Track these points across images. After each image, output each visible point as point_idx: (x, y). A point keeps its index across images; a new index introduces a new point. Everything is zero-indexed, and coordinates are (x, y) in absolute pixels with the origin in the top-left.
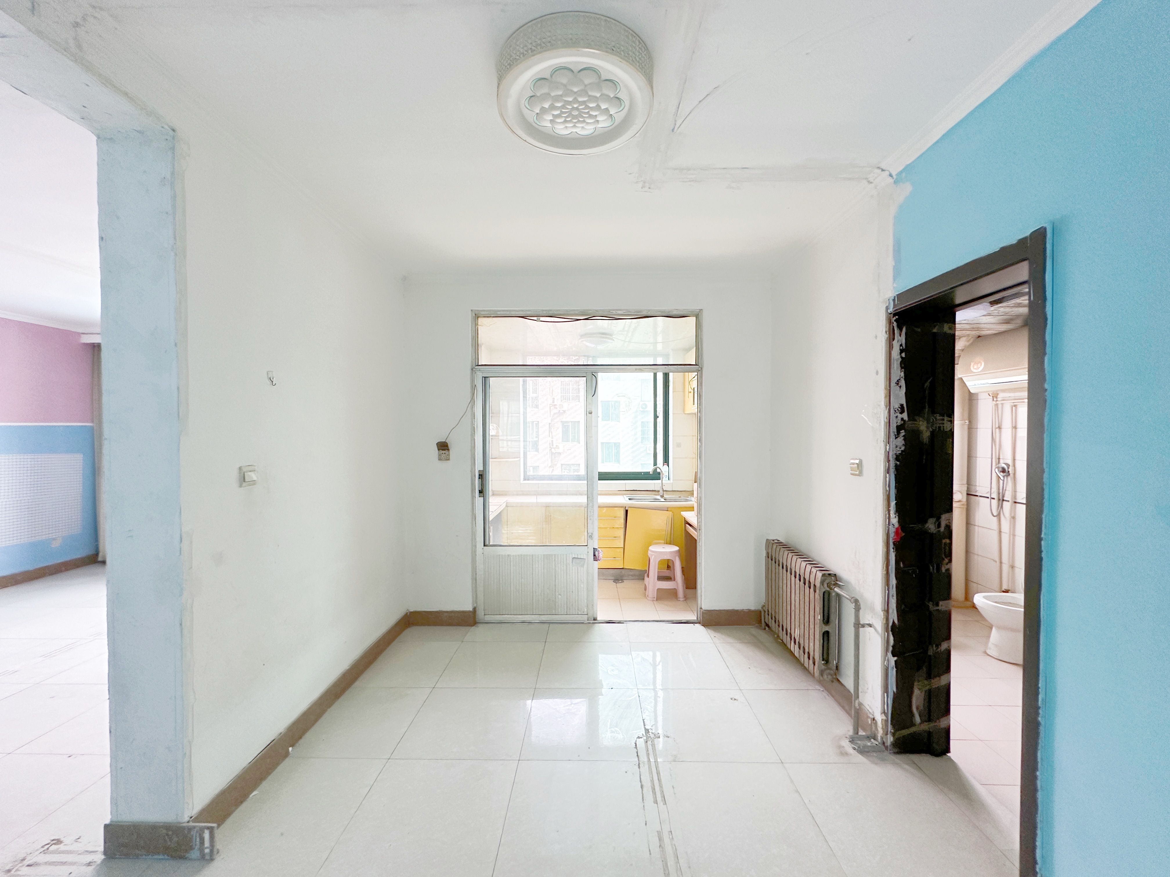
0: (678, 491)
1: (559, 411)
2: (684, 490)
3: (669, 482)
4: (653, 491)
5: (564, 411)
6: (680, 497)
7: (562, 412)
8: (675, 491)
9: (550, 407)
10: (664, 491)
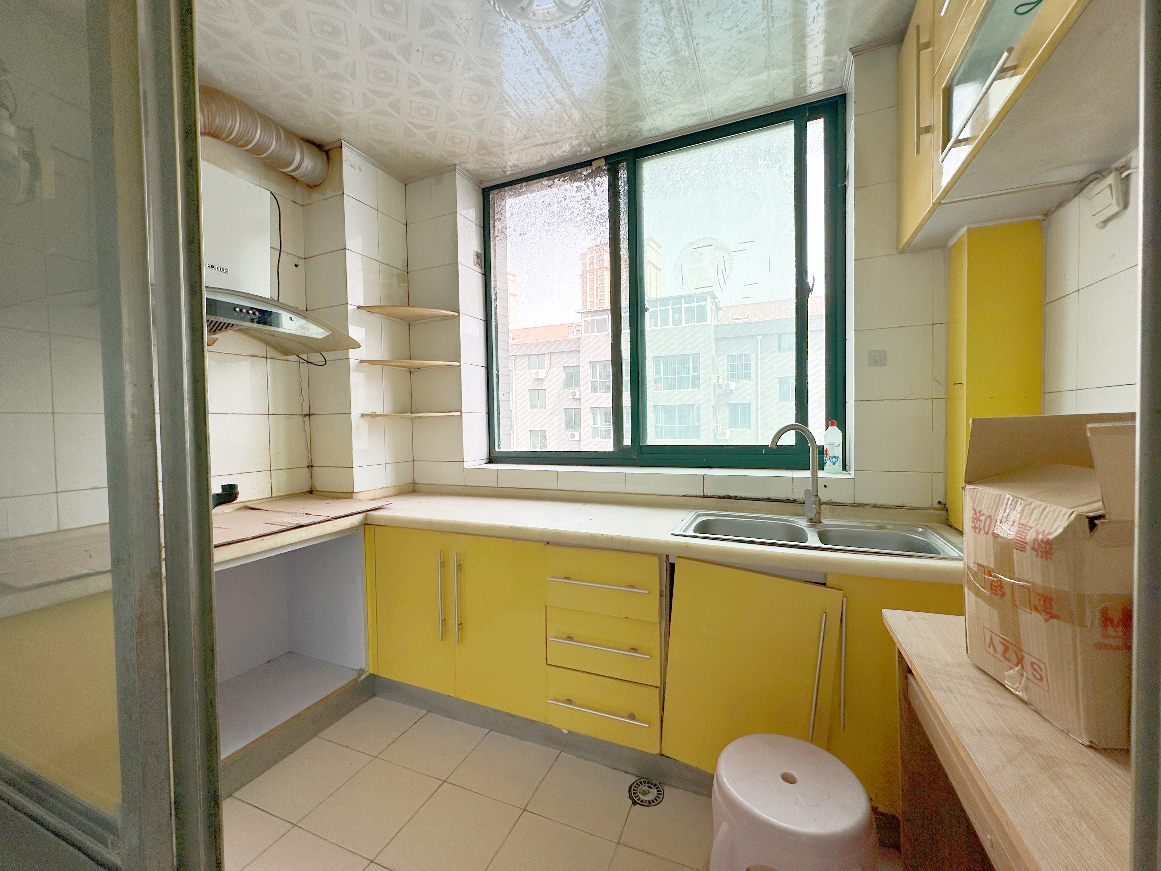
0: (875, 506)
1: (726, 391)
2: (898, 503)
3: (845, 475)
4: (787, 501)
5: (732, 391)
6: (881, 528)
7: (729, 392)
8: (863, 505)
9: (714, 387)
10: (820, 503)
